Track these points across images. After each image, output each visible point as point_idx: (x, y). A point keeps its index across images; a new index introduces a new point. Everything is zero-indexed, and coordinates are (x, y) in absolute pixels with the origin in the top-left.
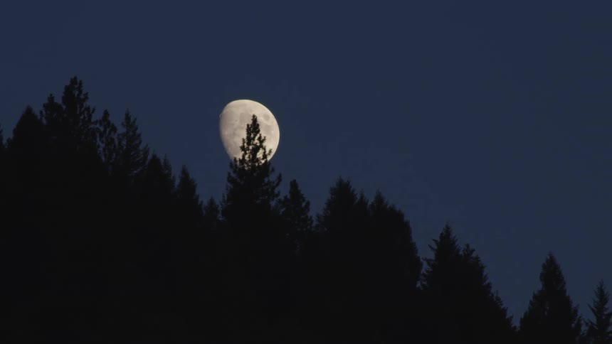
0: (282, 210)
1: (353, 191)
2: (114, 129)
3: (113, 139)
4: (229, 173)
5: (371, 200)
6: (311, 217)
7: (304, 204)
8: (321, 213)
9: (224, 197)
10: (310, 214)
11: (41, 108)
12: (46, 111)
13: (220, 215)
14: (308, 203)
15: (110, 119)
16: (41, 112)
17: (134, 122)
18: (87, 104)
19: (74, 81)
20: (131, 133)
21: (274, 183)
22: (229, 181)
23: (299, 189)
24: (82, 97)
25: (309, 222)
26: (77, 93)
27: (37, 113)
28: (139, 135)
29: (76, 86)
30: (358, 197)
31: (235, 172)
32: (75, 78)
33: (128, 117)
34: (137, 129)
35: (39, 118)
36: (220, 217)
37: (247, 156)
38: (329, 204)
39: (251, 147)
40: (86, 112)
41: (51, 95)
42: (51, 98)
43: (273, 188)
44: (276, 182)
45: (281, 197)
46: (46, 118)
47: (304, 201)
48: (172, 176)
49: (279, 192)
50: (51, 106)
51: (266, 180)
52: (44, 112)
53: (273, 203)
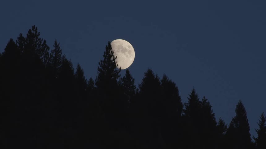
0: (122, 83)
1: (153, 74)
2: (48, 48)
3: (48, 53)
4: (98, 67)
5: (161, 78)
6: (135, 86)
7: (132, 80)
8: (141, 83)
9: (96, 77)
10: (134, 84)
11: (17, 39)
12: (19, 40)
13: (95, 85)
14: (134, 80)
15: (46, 43)
16: (17, 41)
17: (58, 45)
18: (39, 37)
19: (34, 27)
20: (57, 50)
21: (118, 71)
22: (98, 70)
23: (130, 73)
24: (37, 34)
25: (134, 88)
26: (35, 32)
27: (15, 41)
28: (61, 50)
29: (35, 29)
30: (155, 77)
31: (101, 66)
32: (34, 26)
33: (56, 43)
34: (60, 48)
35: (16, 43)
36: (95, 86)
37: (106, 59)
38: (144, 80)
39: (108, 55)
40: (39, 41)
41: (21, 33)
42: (21, 35)
43: (118, 73)
44: (119, 71)
45: (122, 77)
46: (19, 44)
47: (132, 78)
48: (73, 68)
49: (120, 75)
50: (21, 38)
51: (115, 70)
52: (18, 41)
53: (118, 80)
